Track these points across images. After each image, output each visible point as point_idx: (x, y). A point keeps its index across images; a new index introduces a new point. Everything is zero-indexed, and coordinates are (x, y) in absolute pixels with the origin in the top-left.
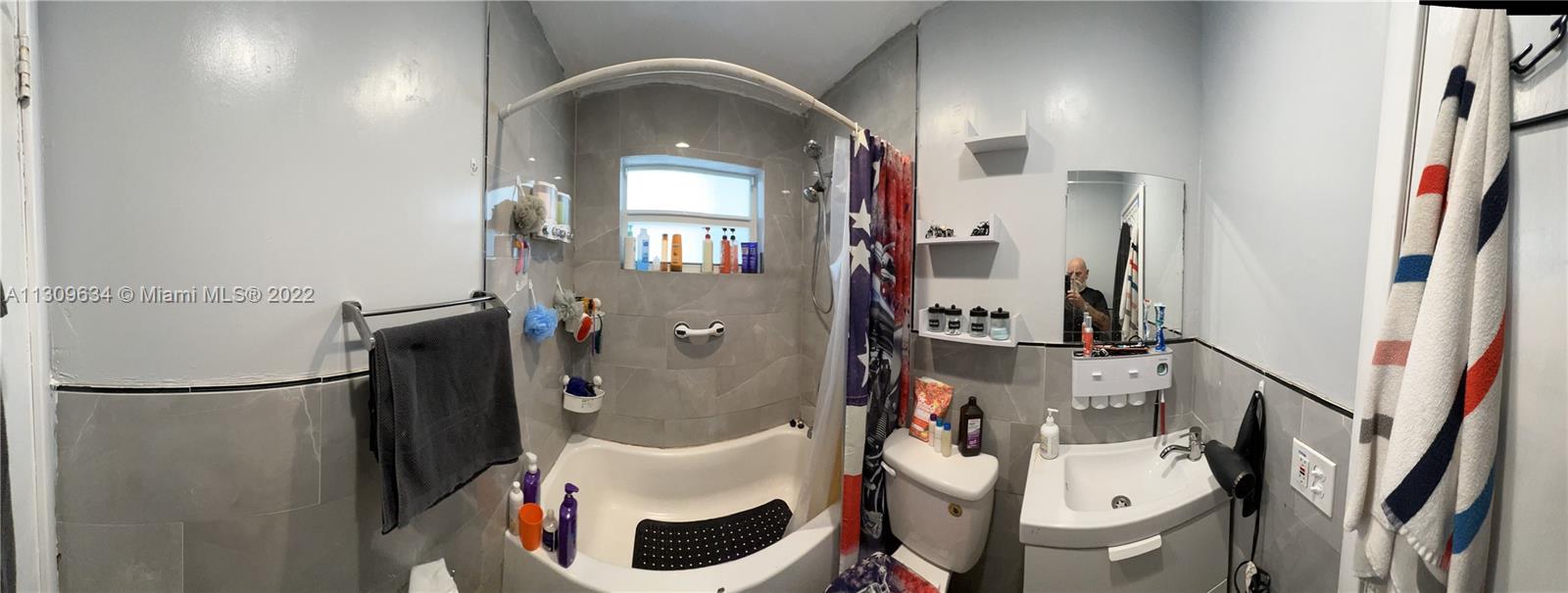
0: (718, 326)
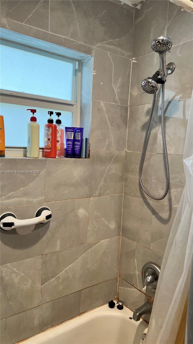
0: (45, 213)
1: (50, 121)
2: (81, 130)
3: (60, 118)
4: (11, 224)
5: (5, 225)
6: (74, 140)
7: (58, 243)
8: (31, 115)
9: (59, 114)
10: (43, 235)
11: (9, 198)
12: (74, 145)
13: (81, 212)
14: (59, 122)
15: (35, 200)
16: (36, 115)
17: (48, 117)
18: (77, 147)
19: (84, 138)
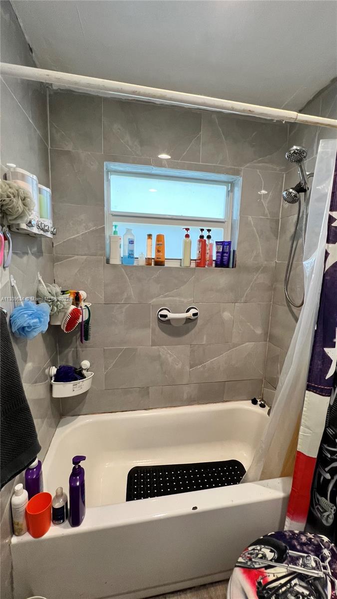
0: (193, 311)
1: (202, 237)
2: (229, 243)
3: (211, 234)
4: (165, 316)
5: (162, 316)
6: (223, 252)
7: (205, 338)
8: (186, 233)
9: (209, 230)
10: (192, 329)
11: (166, 296)
12: (222, 256)
13: (226, 315)
14: (209, 237)
15: (185, 301)
16: (189, 233)
17: (200, 233)
18: (225, 258)
19: (232, 250)
